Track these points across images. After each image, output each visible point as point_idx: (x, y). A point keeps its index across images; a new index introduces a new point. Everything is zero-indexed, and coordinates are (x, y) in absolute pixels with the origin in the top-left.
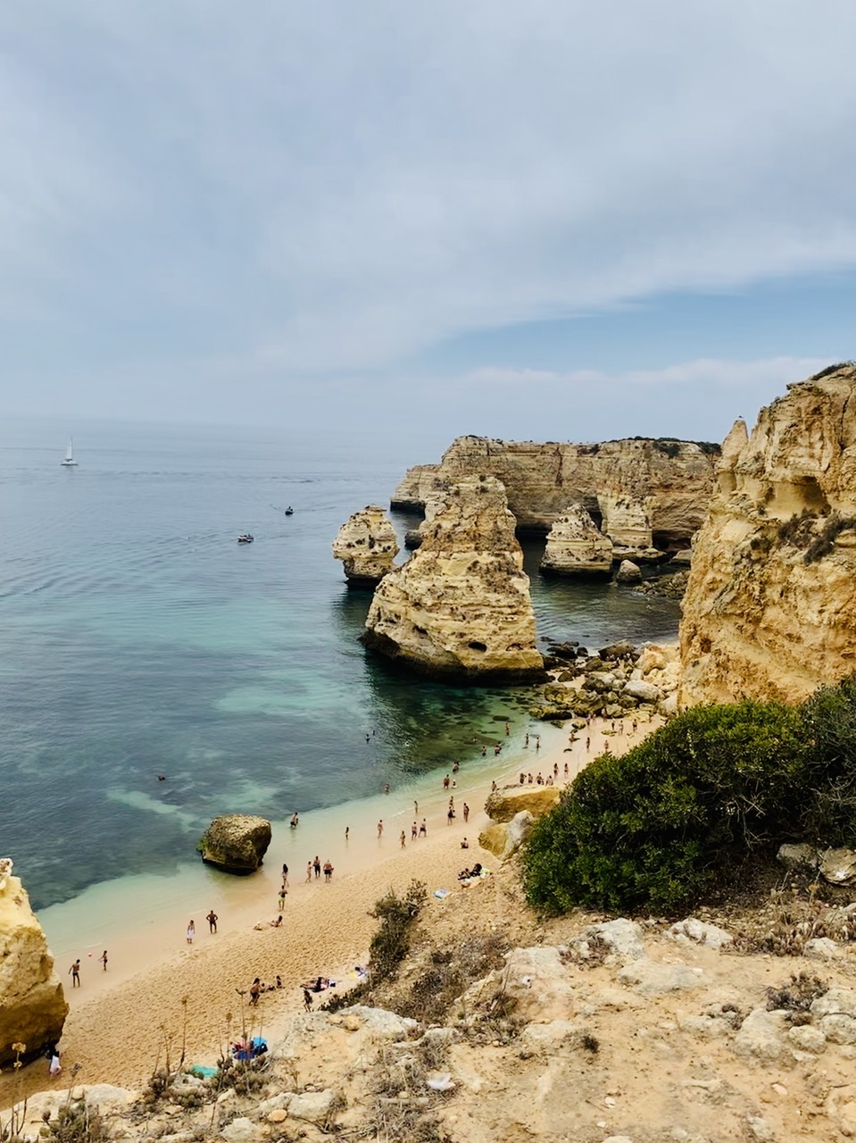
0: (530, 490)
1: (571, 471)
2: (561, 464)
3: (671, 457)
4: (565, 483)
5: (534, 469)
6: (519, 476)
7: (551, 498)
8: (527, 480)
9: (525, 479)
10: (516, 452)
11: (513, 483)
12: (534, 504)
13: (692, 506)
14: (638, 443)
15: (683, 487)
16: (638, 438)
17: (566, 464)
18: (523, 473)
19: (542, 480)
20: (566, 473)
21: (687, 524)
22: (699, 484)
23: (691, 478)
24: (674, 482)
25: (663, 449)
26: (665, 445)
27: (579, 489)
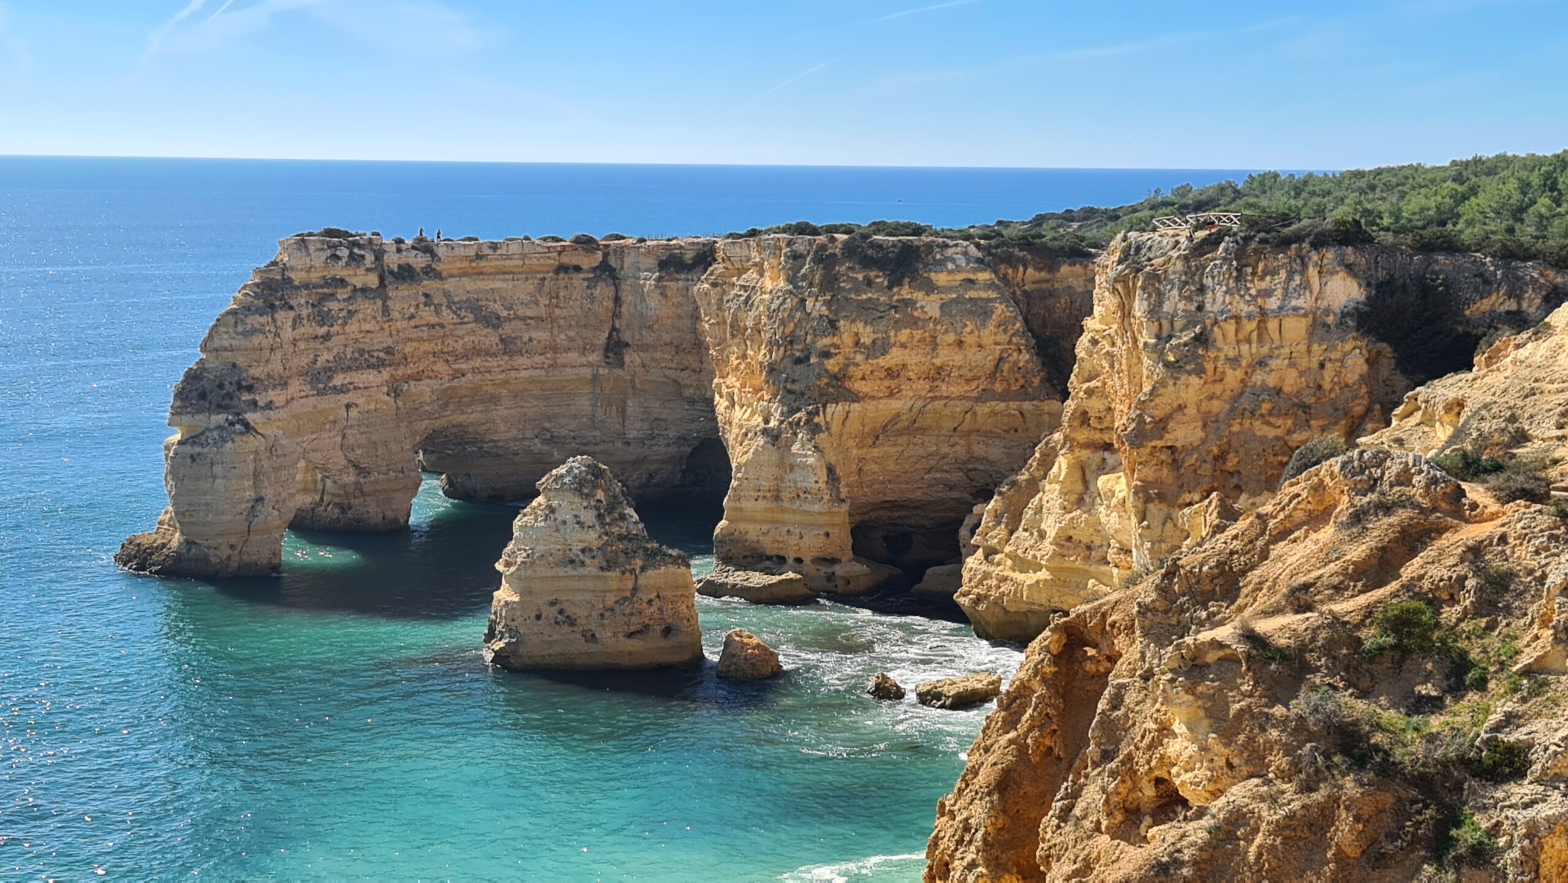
1: (645, 320)
2: (618, 300)
3: (895, 282)
4: (631, 356)
5: (538, 318)
6: (492, 340)
8: (520, 350)
9: (512, 348)
11: (479, 362)
13: (969, 423)
14: (802, 243)
16: (803, 229)
17: (632, 299)
18: (507, 329)
19: (568, 349)
20: (630, 328)
21: (956, 476)
22: (982, 360)
25: (874, 258)
26: (878, 245)
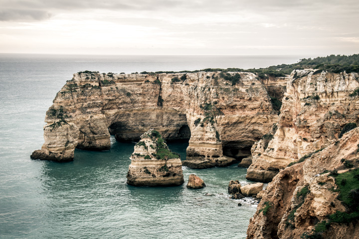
0: (138, 110)
1: (168, 94)
2: (161, 89)
3: (234, 84)
4: (165, 104)
5: (140, 94)
6: (128, 100)
7: (155, 115)
8: (136, 102)
9: (133, 102)
10: (125, 82)
11: (125, 105)
12: (143, 120)
13: (253, 121)
15: (245, 107)
17: (164, 89)
19: (148, 102)
20: (164, 96)
21: (250, 135)
22: (257, 104)
23: (250, 99)
24: (238, 103)
25: (228, 78)
26: (229, 74)
27: (175, 108)
